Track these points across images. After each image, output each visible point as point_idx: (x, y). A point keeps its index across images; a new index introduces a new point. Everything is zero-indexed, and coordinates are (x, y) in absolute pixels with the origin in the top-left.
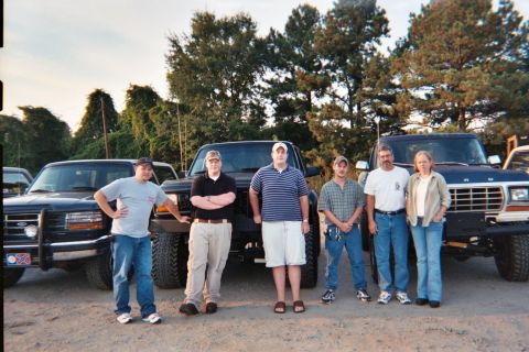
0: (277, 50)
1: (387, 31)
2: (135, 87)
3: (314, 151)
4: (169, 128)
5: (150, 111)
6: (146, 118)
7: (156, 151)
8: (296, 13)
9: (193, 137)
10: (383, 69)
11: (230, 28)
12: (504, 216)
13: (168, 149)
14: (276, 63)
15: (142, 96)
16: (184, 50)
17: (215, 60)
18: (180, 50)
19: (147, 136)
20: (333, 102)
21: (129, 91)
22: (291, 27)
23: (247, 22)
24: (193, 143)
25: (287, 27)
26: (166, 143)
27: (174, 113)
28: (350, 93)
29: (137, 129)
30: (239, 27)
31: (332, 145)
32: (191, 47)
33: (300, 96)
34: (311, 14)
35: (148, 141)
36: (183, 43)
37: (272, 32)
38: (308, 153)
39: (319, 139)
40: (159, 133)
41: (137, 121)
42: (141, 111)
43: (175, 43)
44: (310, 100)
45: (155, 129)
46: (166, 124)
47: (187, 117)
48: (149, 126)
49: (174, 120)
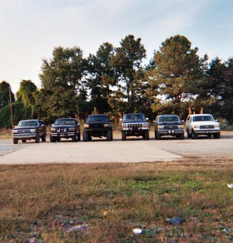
0: (93, 64)
1: (145, 56)
2: (24, 81)
3: (110, 113)
4: (42, 101)
5: (33, 93)
6: (30, 96)
7: (35, 112)
8: (102, 47)
9: (55, 106)
10: (142, 75)
11: (70, 53)
12: (143, 128)
13: (41, 111)
14: (91, 70)
15: (28, 86)
16: (49, 65)
17: (65, 70)
18: (47, 64)
19: (30, 104)
20: (119, 90)
21: (21, 83)
22: (99, 53)
23: (78, 50)
24: (54, 108)
25: (98, 53)
26: (40, 108)
27: (45, 95)
28: (128, 85)
29: (25, 101)
30: (74, 53)
31: (118, 110)
32: (53, 64)
33: (105, 87)
34: (109, 47)
35: (30, 107)
36: (49, 62)
37: (90, 55)
38: (108, 113)
39: (112, 107)
40: (37, 103)
41: (25, 97)
42: (27, 93)
43: (45, 62)
44: (108, 87)
45: (34, 101)
46: (41, 100)
47: (52, 97)
48: (31, 100)
49: (46, 98)
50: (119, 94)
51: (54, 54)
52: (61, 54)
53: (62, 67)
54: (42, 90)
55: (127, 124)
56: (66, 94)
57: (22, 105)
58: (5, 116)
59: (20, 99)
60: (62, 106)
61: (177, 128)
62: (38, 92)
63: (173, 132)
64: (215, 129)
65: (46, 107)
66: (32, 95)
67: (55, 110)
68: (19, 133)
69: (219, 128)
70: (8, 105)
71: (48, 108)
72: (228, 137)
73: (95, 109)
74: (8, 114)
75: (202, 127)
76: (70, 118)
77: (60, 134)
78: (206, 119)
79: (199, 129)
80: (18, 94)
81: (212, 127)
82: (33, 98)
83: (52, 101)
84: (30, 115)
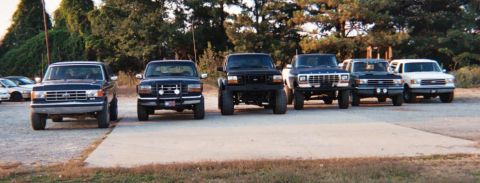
3: (230, 52)
4: (106, 28)
5: (89, 14)
6: (81, 18)
7: (91, 49)
9: (130, 38)
13: (102, 47)
19: (81, 34)
20: (244, 12)
24: (130, 42)
26: (100, 41)
27: (112, 18)
28: (257, 6)
29: (72, 26)
33: (216, 7)
35: (82, 39)
38: (225, 53)
39: (234, 42)
40: (95, 32)
41: (73, 21)
42: (77, 12)
44: (222, 8)
45: (89, 28)
46: (104, 26)
47: (126, 21)
48: (83, 26)
49: (114, 23)
50: (245, 20)
54: (104, 8)
55: (308, 75)
56: (151, 17)
57: (66, 36)
58: (34, 56)
59: (62, 22)
60: (143, 38)
61: (392, 84)
62: (98, 12)
63: (385, 91)
64: (448, 85)
65: (112, 40)
66: (85, 17)
67: (131, 46)
69: (452, 85)
70: (41, 34)
71: (118, 41)
72: (463, 100)
73: (209, 45)
74: (41, 50)
75: (424, 82)
78: (428, 68)
79: (419, 86)
80: (57, 13)
81: (442, 82)
82: (89, 23)
83: (126, 29)
84: (81, 55)
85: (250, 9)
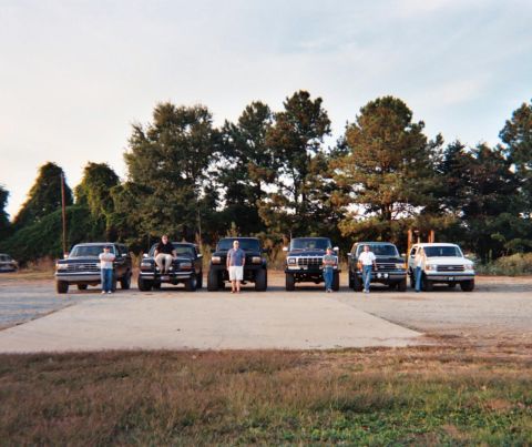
0: (231, 140)
1: (329, 131)
2: (93, 165)
3: (262, 234)
4: (129, 206)
5: (112, 189)
6: (104, 194)
7: (112, 227)
8: (249, 109)
9: (154, 216)
10: (323, 166)
11: (189, 117)
13: (125, 226)
14: (228, 151)
15: (99, 174)
16: (146, 136)
17: (178, 149)
18: (142, 134)
19: (103, 212)
20: (280, 191)
21: (87, 169)
22: (244, 121)
23: (204, 113)
24: (153, 221)
25: (241, 120)
26: (123, 220)
27: (136, 194)
28: (296, 184)
29: (93, 204)
30: (196, 117)
31: (278, 229)
32: (153, 134)
33: (252, 184)
34: (262, 110)
35: (104, 217)
36: (145, 131)
37: (227, 123)
38: (257, 235)
39: (267, 223)
40: (117, 209)
41: (95, 197)
42: (99, 188)
43: (138, 130)
44: (259, 186)
45: (112, 205)
46: (127, 203)
47: (150, 199)
48: (106, 202)
49: (137, 199)
50: (280, 199)
51: (156, 116)
52: (169, 117)
53: (170, 142)
54: (129, 184)
55: (297, 258)
56: (179, 194)
57: (86, 213)
58: (49, 233)
59: (83, 200)
60: (168, 218)
61: (393, 268)
62: (121, 188)
63: (386, 276)
64: (466, 272)
65: (136, 219)
66: (107, 193)
67: (155, 225)
68: (70, 269)
69: (472, 272)
70: (58, 211)
71: (141, 220)
73: (233, 225)
74: (56, 229)
75: (440, 268)
76: (184, 242)
77: (159, 276)
78: (449, 252)
79: (435, 272)
80: (79, 189)
81: (460, 268)
82: (111, 199)
83: (149, 207)
84: (102, 233)
85: (288, 188)
